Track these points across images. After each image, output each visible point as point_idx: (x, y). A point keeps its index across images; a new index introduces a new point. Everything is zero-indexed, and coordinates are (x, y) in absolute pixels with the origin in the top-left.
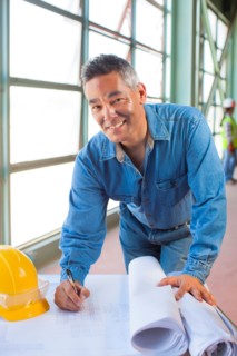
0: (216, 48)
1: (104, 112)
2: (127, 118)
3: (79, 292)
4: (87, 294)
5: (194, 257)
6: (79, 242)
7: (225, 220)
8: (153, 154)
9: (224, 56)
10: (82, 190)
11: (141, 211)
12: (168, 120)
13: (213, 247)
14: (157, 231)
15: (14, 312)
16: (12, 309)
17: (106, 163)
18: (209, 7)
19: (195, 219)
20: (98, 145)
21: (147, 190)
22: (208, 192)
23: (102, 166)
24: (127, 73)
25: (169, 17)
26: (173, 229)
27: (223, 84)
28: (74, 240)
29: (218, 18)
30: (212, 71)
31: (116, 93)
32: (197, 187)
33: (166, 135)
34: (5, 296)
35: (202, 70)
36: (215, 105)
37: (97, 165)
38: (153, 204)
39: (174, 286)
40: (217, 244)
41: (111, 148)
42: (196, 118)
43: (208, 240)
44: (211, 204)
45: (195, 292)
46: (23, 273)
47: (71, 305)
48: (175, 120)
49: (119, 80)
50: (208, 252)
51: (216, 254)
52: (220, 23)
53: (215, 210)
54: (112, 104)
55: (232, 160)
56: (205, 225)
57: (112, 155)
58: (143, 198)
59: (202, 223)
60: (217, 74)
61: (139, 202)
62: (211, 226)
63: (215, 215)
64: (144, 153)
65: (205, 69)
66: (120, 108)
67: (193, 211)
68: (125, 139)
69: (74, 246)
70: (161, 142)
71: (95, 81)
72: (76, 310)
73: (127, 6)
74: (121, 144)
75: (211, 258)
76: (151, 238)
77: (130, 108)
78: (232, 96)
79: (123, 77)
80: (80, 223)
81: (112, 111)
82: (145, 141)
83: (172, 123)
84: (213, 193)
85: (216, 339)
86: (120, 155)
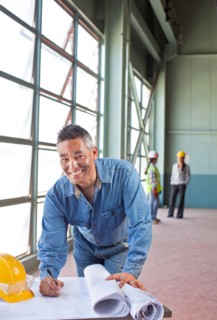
0: (141, 107)
1: (70, 163)
2: (84, 168)
3: (57, 283)
4: (62, 285)
5: (130, 261)
6: (51, 253)
7: (150, 236)
8: (100, 192)
9: (148, 115)
10: (51, 218)
11: (91, 233)
12: (110, 169)
13: (142, 254)
14: (102, 248)
15: (12, 297)
16: (11, 295)
17: (67, 199)
18: (135, 74)
19: (131, 236)
20: (62, 186)
21: (95, 217)
22: (139, 218)
23: (64, 200)
24: (87, 139)
25: (103, 83)
26: (113, 246)
27: (147, 137)
28: (48, 253)
29: (143, 83)
30: (137, 127)
31: (79, 152)
32: (132, 215)
33: (108, 179)
34: (7, 285)
35: (130, 127)
36: (140, 156)
37: (60, 200)
38: (99, 228)
39: (117, 280)
40: (145, 251)
41: (71, 188)
42: (130, 168)
43: (140, 249)
44: (142, 226)
45: (132, 282)
46: (17, 271)
47: (52, 292)
48: (116, 169)
49: (82, 144)
50: (140, 257)
51: (145, 259)
52: (144, 87)
53: (144, 229)
54: (76, 159)
55: (155, 203)
56: (138, 240)
57: (72, 193)
58: (92, 223)
59: (136, 238)
60: (142, 130)
61: (89, 226)
62: (142, 240)
63: (144, 233)
64: (94, 192)
65: (133, 125)
66: (80, 162)
67: (129, 231)
68: (82, 182)
69: (48, 256)
70: (105, 184)
71: (66, 143)
72: (56, 296)
73: (69, 75)
74: (78, 186)
75: (142, 262)
76: (97, 253)
77: (87, 162)
78: (155, 149)
79: (85, 142)
80: (51, 241)
81: (75, 163)
82: (95, 183)
83: (113, 171)
84: (143, 218)
85: (147, 303)
86: (78, 193)
